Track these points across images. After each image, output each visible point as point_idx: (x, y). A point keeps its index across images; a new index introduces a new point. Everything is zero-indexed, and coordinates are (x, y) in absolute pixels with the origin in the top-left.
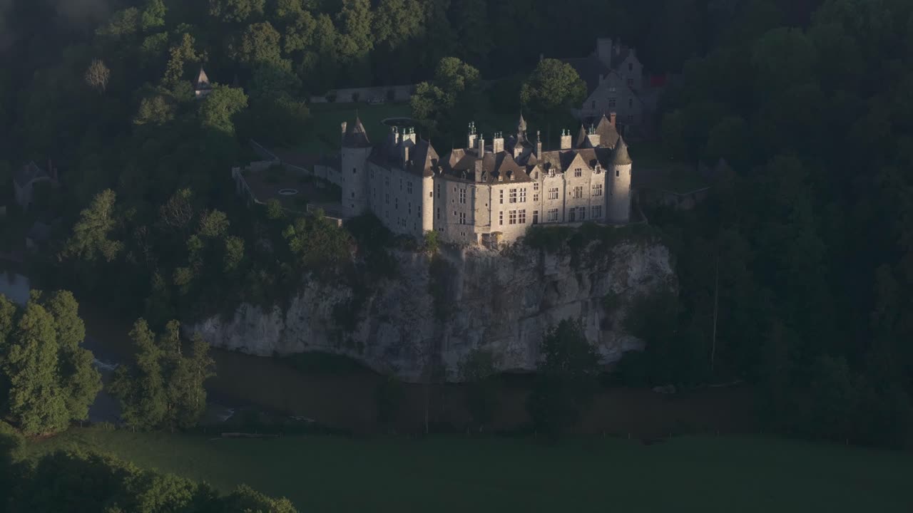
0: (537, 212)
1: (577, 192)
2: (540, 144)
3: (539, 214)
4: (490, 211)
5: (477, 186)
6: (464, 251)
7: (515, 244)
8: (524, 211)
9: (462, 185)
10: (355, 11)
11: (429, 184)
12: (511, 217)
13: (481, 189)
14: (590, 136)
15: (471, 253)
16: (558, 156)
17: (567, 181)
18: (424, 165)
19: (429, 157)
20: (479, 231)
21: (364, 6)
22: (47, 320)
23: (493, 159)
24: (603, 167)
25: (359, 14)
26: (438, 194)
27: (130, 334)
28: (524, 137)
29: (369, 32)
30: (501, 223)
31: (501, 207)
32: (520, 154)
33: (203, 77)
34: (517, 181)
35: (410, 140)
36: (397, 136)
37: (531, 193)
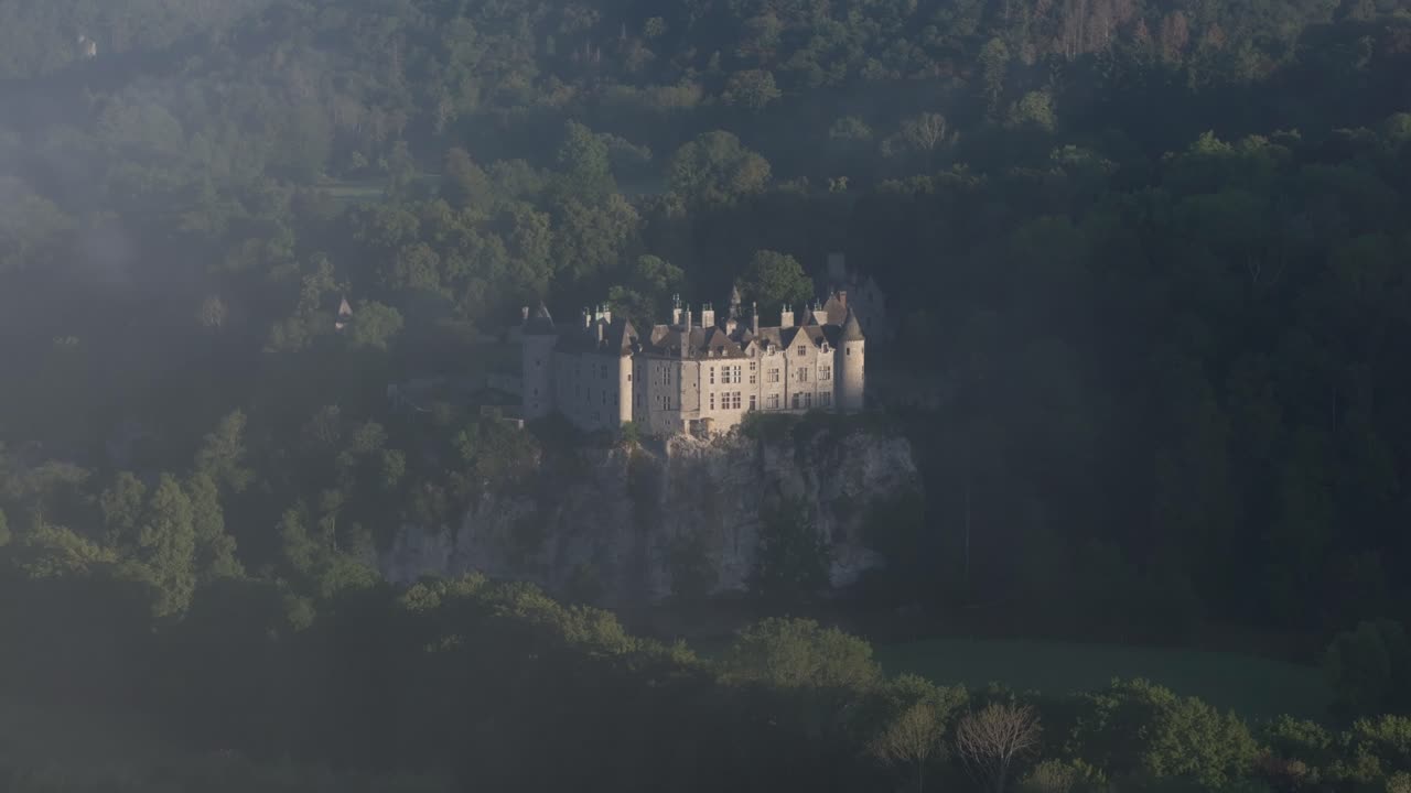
0: (753, 397)
1: (801, 375)
2: (756, 318)
3: (757, 400)
4: (699, 392)
5: (684, 362)
6: (669, 444)
7: (729, 434)
8: (739, 394)
9: (666, 363)
10: (532, 230)
11: (627, 365)
12: (723, 400)
13: (688, 366)
14: (815, 313)
15: (677, 445)
16: (778, 332)
17: (789, 360)
18: (621, 342)
19: (627, 335)
20: (686, 417)
21: (543, 225)
22: (184, 500)
23: (702, 335)
24: (831, 346)
25: (537, 233)
26: (638, 377)
27: (277, 527)
28: (738, 311)
29: (548, 257)
30: (712, 407)
31: (712, 388)
32: (734, 331)
33: (345, 308)
34: (730, 356)
35: (603, 319)
36: (589, 318)
37: (747, 373)
